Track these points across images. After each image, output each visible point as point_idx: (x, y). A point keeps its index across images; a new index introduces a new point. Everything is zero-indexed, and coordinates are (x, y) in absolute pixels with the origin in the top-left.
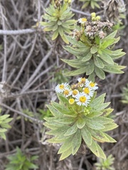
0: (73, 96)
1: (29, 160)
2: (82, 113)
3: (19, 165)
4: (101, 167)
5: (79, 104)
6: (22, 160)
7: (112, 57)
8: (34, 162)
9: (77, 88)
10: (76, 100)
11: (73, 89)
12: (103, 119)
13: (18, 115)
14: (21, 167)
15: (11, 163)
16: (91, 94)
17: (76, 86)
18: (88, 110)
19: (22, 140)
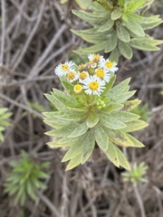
0: (81, 81)
1: (38, 167)
2: (95, 105)
3: (25, 173)
4: (130, 178)
5: (89, 92)
6: (29, 167)
7: (143, 26)
8: (45, 171)
9: (86, 69)
10: (85, 87)
11: (81, 71)
12: (125, 115)
13: (24, 111)
14: (27, 176)
15: (15, 170)
16: (107, 78)
17: (85, 66)
18: (102, 102)
19: (30, 143)
